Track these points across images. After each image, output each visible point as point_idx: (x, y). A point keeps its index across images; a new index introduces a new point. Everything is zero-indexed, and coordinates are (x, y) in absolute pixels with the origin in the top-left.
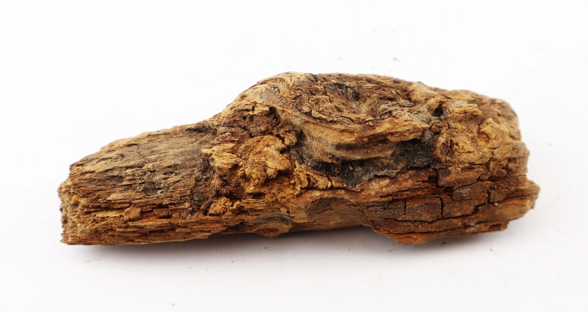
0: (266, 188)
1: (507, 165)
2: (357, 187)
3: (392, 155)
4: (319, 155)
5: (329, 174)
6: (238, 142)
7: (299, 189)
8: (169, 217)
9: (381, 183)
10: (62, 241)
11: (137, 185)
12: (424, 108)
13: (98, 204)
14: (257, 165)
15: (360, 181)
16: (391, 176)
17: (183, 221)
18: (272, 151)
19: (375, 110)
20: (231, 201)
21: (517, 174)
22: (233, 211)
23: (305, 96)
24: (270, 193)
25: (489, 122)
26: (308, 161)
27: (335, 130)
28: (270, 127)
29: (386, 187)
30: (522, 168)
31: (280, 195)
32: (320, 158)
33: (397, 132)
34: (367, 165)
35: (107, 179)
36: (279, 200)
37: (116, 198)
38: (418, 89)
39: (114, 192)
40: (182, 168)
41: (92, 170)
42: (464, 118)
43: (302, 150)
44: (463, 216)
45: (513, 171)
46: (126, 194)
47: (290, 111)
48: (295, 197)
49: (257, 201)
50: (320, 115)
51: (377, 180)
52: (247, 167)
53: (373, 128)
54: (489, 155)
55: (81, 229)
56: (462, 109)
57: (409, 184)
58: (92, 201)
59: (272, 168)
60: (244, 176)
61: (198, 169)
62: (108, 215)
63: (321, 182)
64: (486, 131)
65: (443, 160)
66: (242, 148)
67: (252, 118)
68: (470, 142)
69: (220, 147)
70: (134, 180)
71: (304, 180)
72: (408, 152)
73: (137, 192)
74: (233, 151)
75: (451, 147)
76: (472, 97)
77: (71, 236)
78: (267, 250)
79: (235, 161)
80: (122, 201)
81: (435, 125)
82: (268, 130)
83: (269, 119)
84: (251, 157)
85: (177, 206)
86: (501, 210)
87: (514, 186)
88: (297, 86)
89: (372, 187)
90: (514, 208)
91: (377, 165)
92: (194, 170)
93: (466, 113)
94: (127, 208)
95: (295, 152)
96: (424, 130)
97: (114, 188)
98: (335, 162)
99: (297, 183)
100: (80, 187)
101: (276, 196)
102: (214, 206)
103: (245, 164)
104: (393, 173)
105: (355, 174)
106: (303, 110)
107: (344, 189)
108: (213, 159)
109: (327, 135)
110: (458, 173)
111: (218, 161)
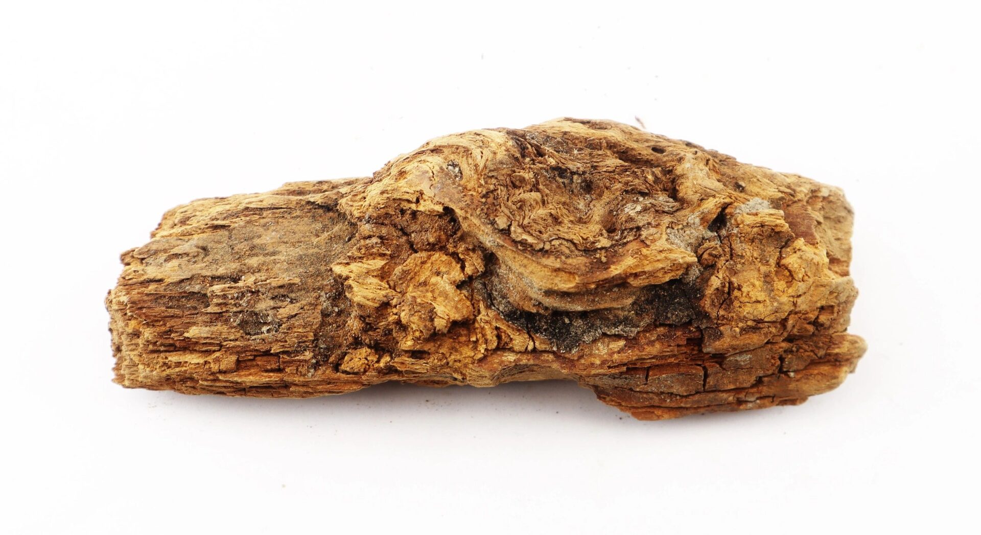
0: (432, 344)
1: (817, 318)
2: (573, 352)
3: (634, 304)
4: (517, 299)
5: (532, 327)
6: (390, 256)
7: (483, 351)
8: (279, 370)
9: (611, 346)
10: (113, 380)
11: (231, 314)
12: (694, 218)
13: (171, 342)
14: (419, 308)
15: (579, 344)
16: (628, 336)
17: (302, 379)
18: (444, 284)
19: (615, 213)
20: (376, 354)
21: (831, 331)
22: (380, 371)
23: (502, 192)
24: (437, 353)
25: (798, 248)
26: (500, 303)
27: (545, 266)
28: (443, 237)
29: (619, 352)
30: (842, 321)
31: (453, 357)
32: (519, 304)
33: (644, 273)
34: (592, 317)
35: (183, 297)
36: (451, 364)
37: (199, 335)
38: (691, 175)
39: (194, 324)
40: (301, 290)
41: (159, 277)
42: (759, 234)
43: (492, 282)
44: (738, 390)
45: (825, 326)
46: (214, 329)
47: (476, 221)
48: (476, 362)
49: (417, 361)
50: (525, 237)
51: (606, 340)
52: (404, 310)
53: (606, 266)
54: (788, 308)
55: (144, 374)
56: (758, 219)
57: (655, 349)
58: (161, 335)
59: (443, 318)
60: (398, 322)
61: (326, 294)
62: (186, 360)
63: (517, 341)
64: (790, 266)
65: (714, 314)
66: (398, 274)
67: (414, 214)
68: (761, 283)
69: (362, 265)
70: (226, 304)
71: (491, 338)
72: (659, 298)
73: (232, 328)
74: (383, 275)
75: (729, 293)
76: (779, 191)
77: (129, 379)
78: (428, 403)
79: (386, 296)
80: (207, 341)
81: (708, 252)
82: (439, 241)
83: (442, 222)
84: (411, 292)
85: (293, 355)
86: (797, 383)
87: (824, 349)
88: (490, 171)
89: (597, 352)
90: (818, 381)
91: (608, 318)
92: (320, 296)
93: (762, 226)
94: (214, 351)
95: (480, 286)
96: (689, 266)
97: (195, 316)
98: (542, 311)
99: (480, 341)
100: (141, 308)
101: (447, 358)
102: (349, 359)
103: (400, 304)
104: (631, 332)
105: (572, 330)
106: (497, 225)
107: (554, 353)
108: (350, 287)
109: (532, 272)
110: (735, 337)
111: (359, 293)
